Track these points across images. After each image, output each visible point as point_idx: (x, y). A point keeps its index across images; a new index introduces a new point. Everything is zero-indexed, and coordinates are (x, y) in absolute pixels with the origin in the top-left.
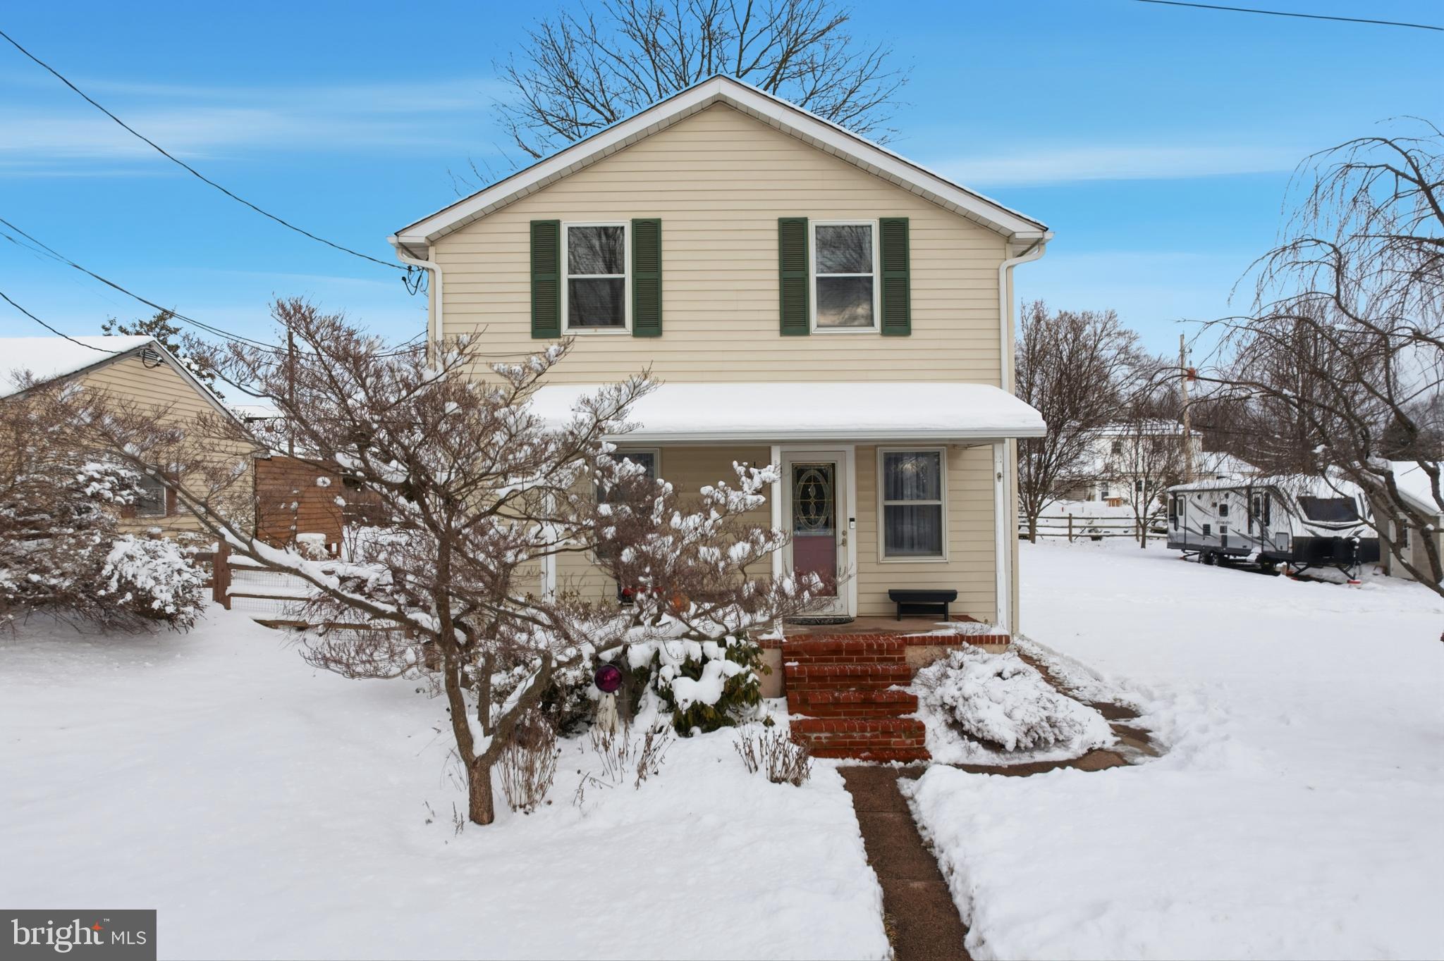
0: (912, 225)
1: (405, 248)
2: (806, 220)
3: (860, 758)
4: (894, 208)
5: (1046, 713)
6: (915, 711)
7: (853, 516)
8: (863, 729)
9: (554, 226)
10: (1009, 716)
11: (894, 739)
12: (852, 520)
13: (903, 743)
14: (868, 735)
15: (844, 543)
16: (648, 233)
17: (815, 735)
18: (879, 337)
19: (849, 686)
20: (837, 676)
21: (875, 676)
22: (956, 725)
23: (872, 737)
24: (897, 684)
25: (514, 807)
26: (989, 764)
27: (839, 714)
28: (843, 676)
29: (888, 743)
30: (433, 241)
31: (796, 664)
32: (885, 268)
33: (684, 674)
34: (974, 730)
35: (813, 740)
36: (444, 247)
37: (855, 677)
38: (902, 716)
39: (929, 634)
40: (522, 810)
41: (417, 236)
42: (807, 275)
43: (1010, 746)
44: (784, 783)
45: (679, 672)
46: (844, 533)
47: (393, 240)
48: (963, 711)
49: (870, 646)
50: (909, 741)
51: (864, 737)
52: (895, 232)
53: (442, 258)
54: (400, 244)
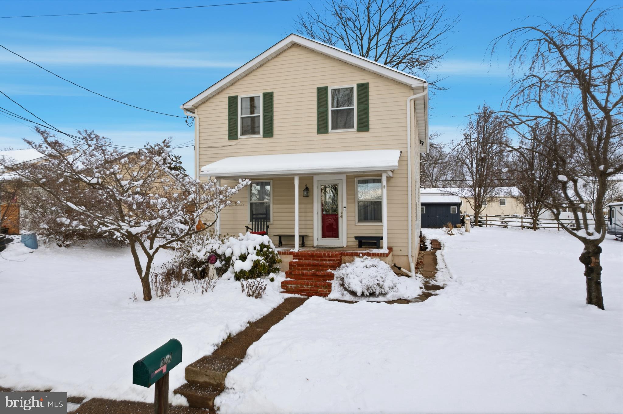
0: (370, 85)
1: (187, 110)
2: (327, 87)
3: (301, 294)
4: (362, 79)
5: (378, 282)
6: (333, 280)
7: (345, 206)
8: (307, 284)
9: (236, 98)
10: (361, 282)
11: (319, 289)
12: (345, 207)
13: (323, 291)
14: (310, 287)
15: (342, 217)
16: (269, 98)
17: (290, 286)
18: (356, 132)
19: (312, 269)
20: (308, 265)
21: (322, 265)
22: (342, 285)
23: (311, 288)
24: (331, 269)
25: (157, 296)
26: (350, 300)
27: (304, 279)
28: (310, 265)
29: (317, 291)
30: (196, 107)
31: (297, 260)
32: (359, 104)
33: (240, 259)
34: (347, 287)
35: (289, 287)
36: (200, 109)
37: (314, 266)
38: (328, 281)
39: (356, 252)
40: (159, 297)
41: (189, 105)
42: (328, 109)
43: (359, 294)
44: (251, 297)
45: (238, 258)
46: (342, 213)
47: (181, 107)
48: (346, 280)
49: (325, 254)
50: (325, 290)
51: (308, 287)
52: (363, 89)
53: (199, 113)
54: (184, 108)
